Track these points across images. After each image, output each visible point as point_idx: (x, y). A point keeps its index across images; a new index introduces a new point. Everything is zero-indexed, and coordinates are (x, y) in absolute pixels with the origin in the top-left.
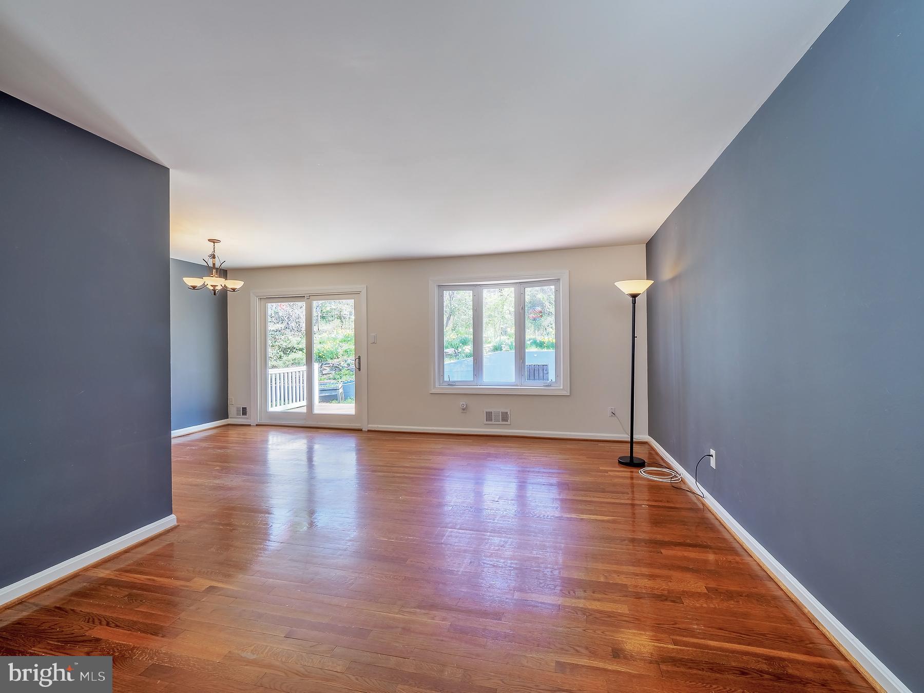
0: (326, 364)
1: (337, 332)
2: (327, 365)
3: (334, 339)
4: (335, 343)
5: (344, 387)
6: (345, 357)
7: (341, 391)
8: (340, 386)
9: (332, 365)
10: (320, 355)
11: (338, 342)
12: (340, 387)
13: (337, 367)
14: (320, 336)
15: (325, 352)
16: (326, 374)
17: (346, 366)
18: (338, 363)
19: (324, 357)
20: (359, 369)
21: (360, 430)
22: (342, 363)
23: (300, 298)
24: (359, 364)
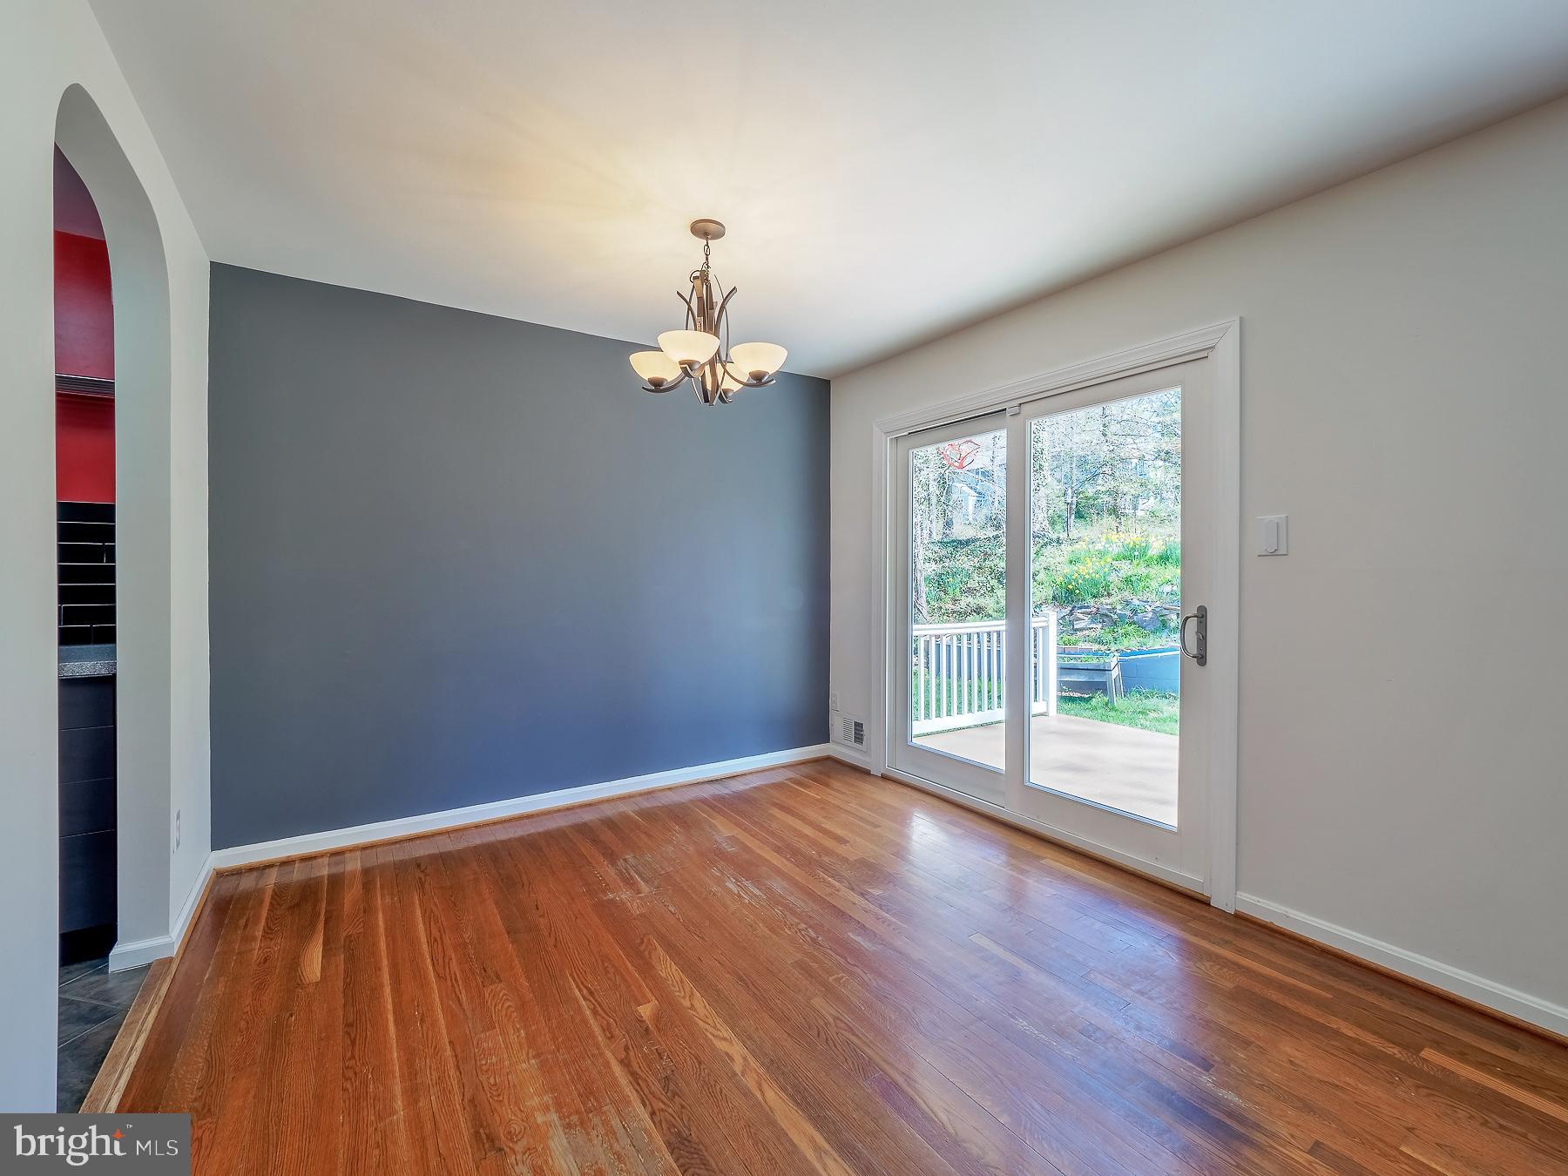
0: (1081, 608)
1: (1107, 539)
2: (1083, 610)
3: (1102, 554)
4: (1102, 563)
5: (1123, 665)
6: (1127, 594)
7: (1115, 673)
8: (1114, 661)
9: (1094, 610)
10: (1071, 587)
11: (1109, 560)
12: (1113, 666)
13: (1107, 616)
14: (1070, 548)
15: (1080, 581)
16: (1081, 630)
17: (1128, 613)
18: (1109, 607)
19: (1077, 591)
20: (1202, 659)
21: (1204, 903)
22: (1119, 607)
23: (994, 415)
24: (1202, 641)
